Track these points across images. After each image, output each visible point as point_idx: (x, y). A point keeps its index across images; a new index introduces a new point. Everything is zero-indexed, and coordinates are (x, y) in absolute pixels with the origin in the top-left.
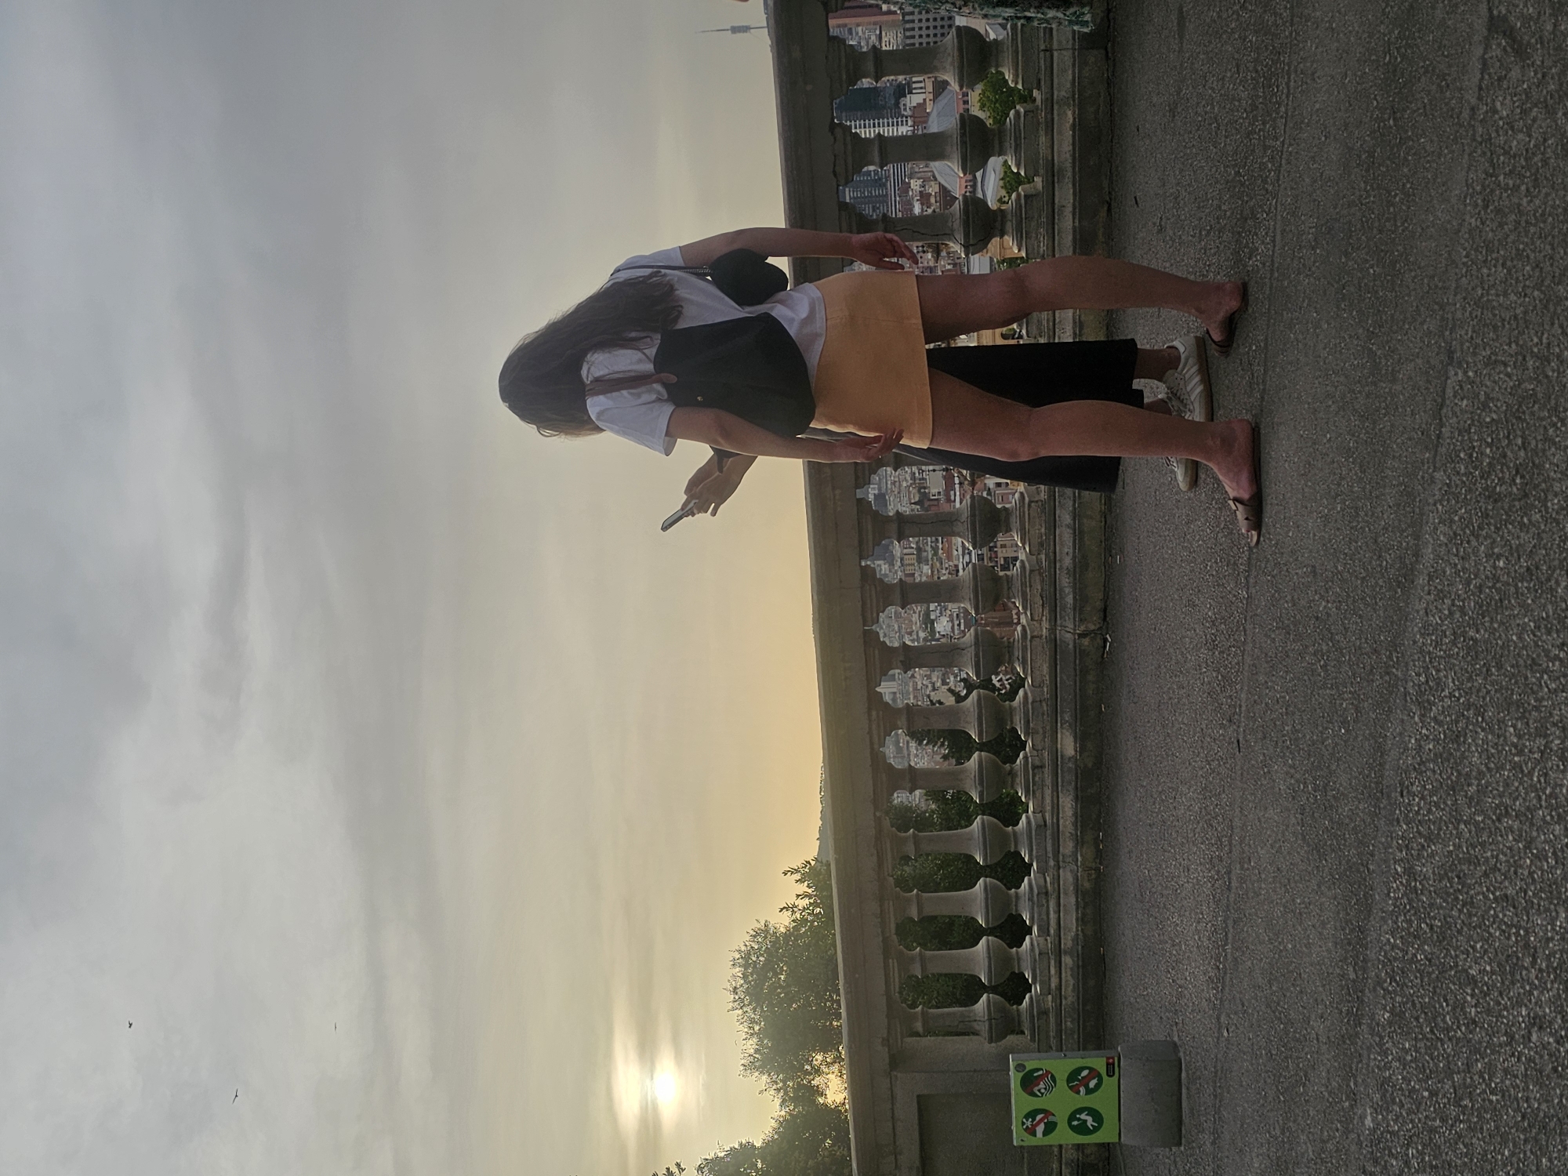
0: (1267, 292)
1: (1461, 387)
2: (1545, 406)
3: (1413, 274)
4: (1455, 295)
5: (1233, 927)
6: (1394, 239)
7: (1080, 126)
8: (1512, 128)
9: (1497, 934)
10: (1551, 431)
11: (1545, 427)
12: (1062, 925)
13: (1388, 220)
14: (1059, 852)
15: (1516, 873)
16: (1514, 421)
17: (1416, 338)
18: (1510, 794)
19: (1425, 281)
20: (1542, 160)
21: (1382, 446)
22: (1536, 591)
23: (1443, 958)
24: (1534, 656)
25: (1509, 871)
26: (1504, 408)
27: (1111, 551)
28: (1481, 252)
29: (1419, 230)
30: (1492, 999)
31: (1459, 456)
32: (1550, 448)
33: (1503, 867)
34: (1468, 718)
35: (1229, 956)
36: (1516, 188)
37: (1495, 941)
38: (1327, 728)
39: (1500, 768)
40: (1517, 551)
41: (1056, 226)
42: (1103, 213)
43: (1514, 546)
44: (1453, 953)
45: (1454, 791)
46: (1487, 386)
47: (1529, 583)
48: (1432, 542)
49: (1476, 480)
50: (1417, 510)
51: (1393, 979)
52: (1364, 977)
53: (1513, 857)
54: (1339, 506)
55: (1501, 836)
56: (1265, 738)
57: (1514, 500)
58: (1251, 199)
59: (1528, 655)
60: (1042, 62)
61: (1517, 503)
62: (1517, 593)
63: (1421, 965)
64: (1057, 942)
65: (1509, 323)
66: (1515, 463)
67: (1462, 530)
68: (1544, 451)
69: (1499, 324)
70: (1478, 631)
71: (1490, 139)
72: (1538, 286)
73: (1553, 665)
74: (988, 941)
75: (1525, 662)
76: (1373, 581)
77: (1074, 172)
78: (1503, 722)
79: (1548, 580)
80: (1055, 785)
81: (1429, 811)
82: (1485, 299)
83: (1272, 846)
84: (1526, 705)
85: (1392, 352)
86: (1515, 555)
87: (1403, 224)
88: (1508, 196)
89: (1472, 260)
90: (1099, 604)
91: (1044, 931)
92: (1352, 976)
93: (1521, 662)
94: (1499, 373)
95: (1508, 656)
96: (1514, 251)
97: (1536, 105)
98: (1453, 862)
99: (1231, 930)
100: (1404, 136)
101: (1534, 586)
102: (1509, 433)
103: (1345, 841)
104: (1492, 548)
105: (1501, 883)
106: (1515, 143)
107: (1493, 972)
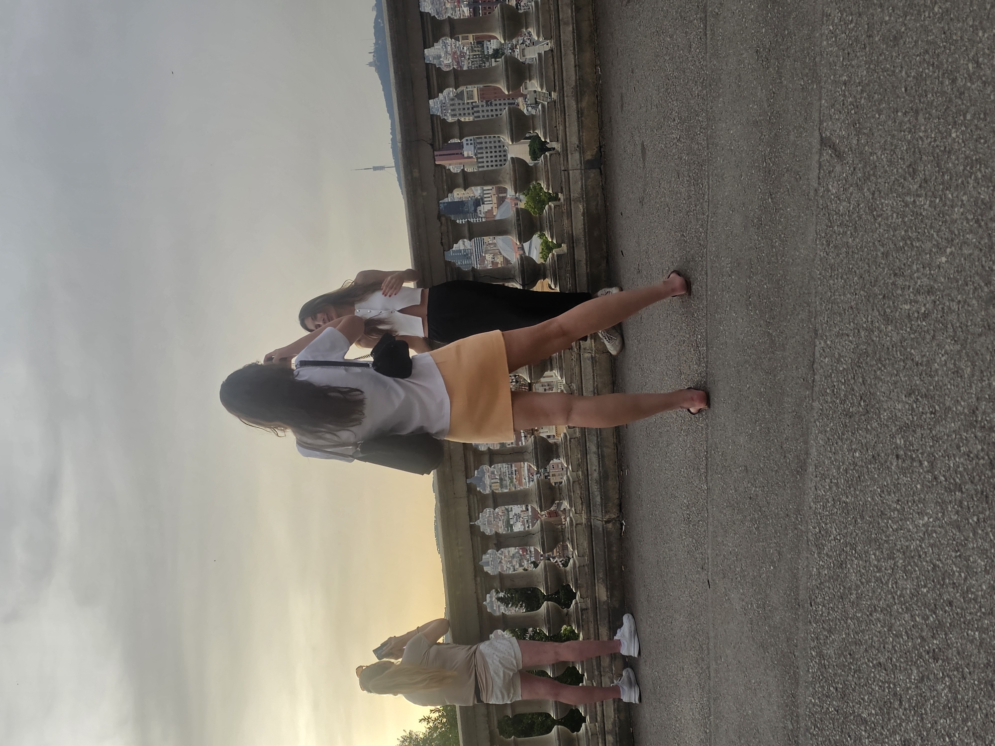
0: (705, 303)
1: (824, 350)
2: (873, 357)
3: (790, 286)
4: (816, 297)
5: (714, 704)
6: (777, 267)
7: (587, 214)
8: (839, 199)
9: (877, 689)
10: (878, 372)
11: (875, 371)
12: (605, 714)
13: (773, 256)
14: (600, 665)
15: (884, 648)
16: (856, 368)
17: (794, 324)
18: (876, 598)
19: (797, 290)
20: (858, 216)
21: (780, 389)
22: (879, 469)
23: (845, 708)
24: (882, 509)
25: (880, 647)
26: (850, 361)
27: (621, 468)
28: (828, 272)
29: (791, 260)
30: (877, 732)
31: (826, 392)
32: (879, 383)
33: (877, 645)
34: (846, 552)
35: (712, 723)
36: (845, 233)
37: (876, 693)
38: (762, 567)
39: (868, 582)
40: (866, 446)
41: (576, 273)
42: (604, 265)
43: (864, 444)
44: (851, 704)
45: (842, 599)
46: (838, 349)
47: (875, 465)
48: (815, 444)
49: (838, 406)
50: (805, 427)
51: (816, 726)
52: (797, 727)
53: (881, 637)
54: (758, 427)
55: (873, 625)
56: (725, 577)
57: (861, 415)
58: (692, 249)
59: (878, 509)
60: (563, 177)
61: (863, 417)
62: (868, 472)
63: (832, 715)
64: (602, 726)
65: (848, 311)
66: (860, 393)
67: (832, 436)
68: (876, 384)
69: (843, 312)
70: (847, 497)
71: (827, 206)
72: (863, 288)
73: (894, 513)
74: (558, 729)
75: (877, 514)
76: (782, 472)
77: (585, 240)
78: (868, 552)
79: (886, 462)
80: (596, 620)
81: (829, 613)
82: (833, 298)
83: (734, 648)
84: (880, 540)
85: (782, 333)
86: (865, 448)
87: (781, 258)
88: (841, 237)
89: (823, 276)
90: (616, 502)
91: (594, 719)
92: (791, 727)
93: (875, 514)
94: (845, 341)
95: (867, 511)
96: (847, 269)
97: (851, 186)
98: (846, 644)
99: (712, 706)
100: (777, 208)
101: (878, 466)
102: (854, 376)
103: (779, 638)
104: (851, 445)
105: (876, 655)
106: (842, 207)
107: (877, 714)
